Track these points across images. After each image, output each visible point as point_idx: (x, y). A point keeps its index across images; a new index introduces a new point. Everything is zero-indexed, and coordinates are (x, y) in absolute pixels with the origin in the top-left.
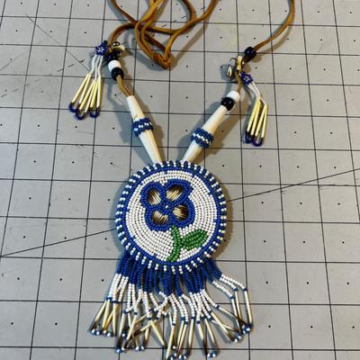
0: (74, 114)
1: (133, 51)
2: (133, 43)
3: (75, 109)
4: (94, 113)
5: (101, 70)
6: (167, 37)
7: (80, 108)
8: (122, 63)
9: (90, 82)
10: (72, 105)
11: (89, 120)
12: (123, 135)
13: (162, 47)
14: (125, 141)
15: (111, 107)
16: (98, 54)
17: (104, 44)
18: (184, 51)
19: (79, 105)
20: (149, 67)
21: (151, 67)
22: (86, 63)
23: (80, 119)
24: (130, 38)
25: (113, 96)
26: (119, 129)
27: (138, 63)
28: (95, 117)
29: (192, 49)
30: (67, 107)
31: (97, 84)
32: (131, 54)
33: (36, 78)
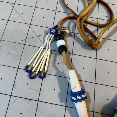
0: (28, 74)
1: (73, 34)
2: (73, 28)
3: (29, 70)
4: (42, 75)
5: (51, 44)
6: (96, 28)
7: (33, 71)
8: (66, 42)
9: (43, 52)
10: (27, 67)
11: (38, 80)
12: (60, 95)
13: (92, 34)
14: (61, 102)
15: (54, 72)
16: (51, 33)
17: (56, 28)
18: (106, 39)
19: (32, 68)
20: (83, 47)
21: (84, 46)
22: (41, 38)
23: (32, 78)
24: (72, 25)
25: (57, 64)
26: (58, 90)
27: (76, 43)
28: (42, 78)
29: (111, 38)
30: (24, 67)
31: (47, 53)
32: (71, 36)
33: (7, 43)
